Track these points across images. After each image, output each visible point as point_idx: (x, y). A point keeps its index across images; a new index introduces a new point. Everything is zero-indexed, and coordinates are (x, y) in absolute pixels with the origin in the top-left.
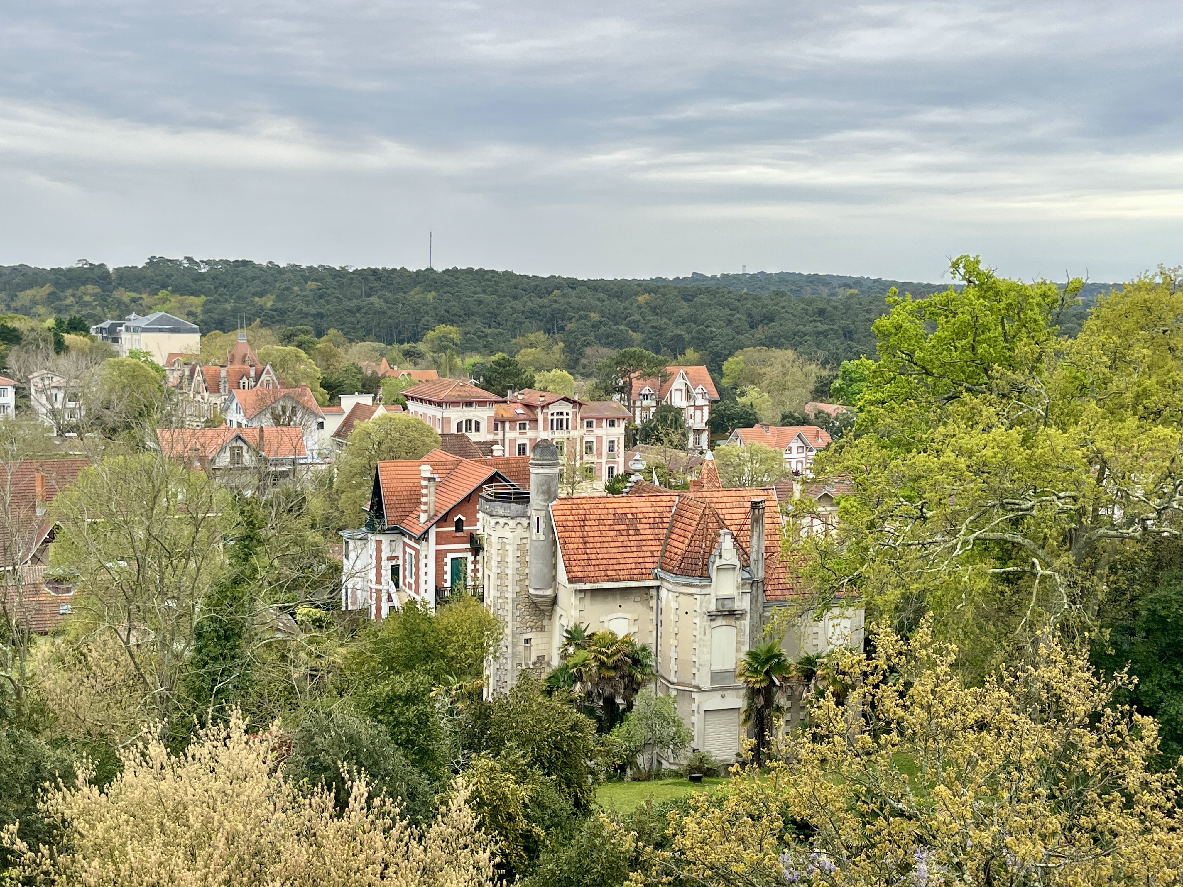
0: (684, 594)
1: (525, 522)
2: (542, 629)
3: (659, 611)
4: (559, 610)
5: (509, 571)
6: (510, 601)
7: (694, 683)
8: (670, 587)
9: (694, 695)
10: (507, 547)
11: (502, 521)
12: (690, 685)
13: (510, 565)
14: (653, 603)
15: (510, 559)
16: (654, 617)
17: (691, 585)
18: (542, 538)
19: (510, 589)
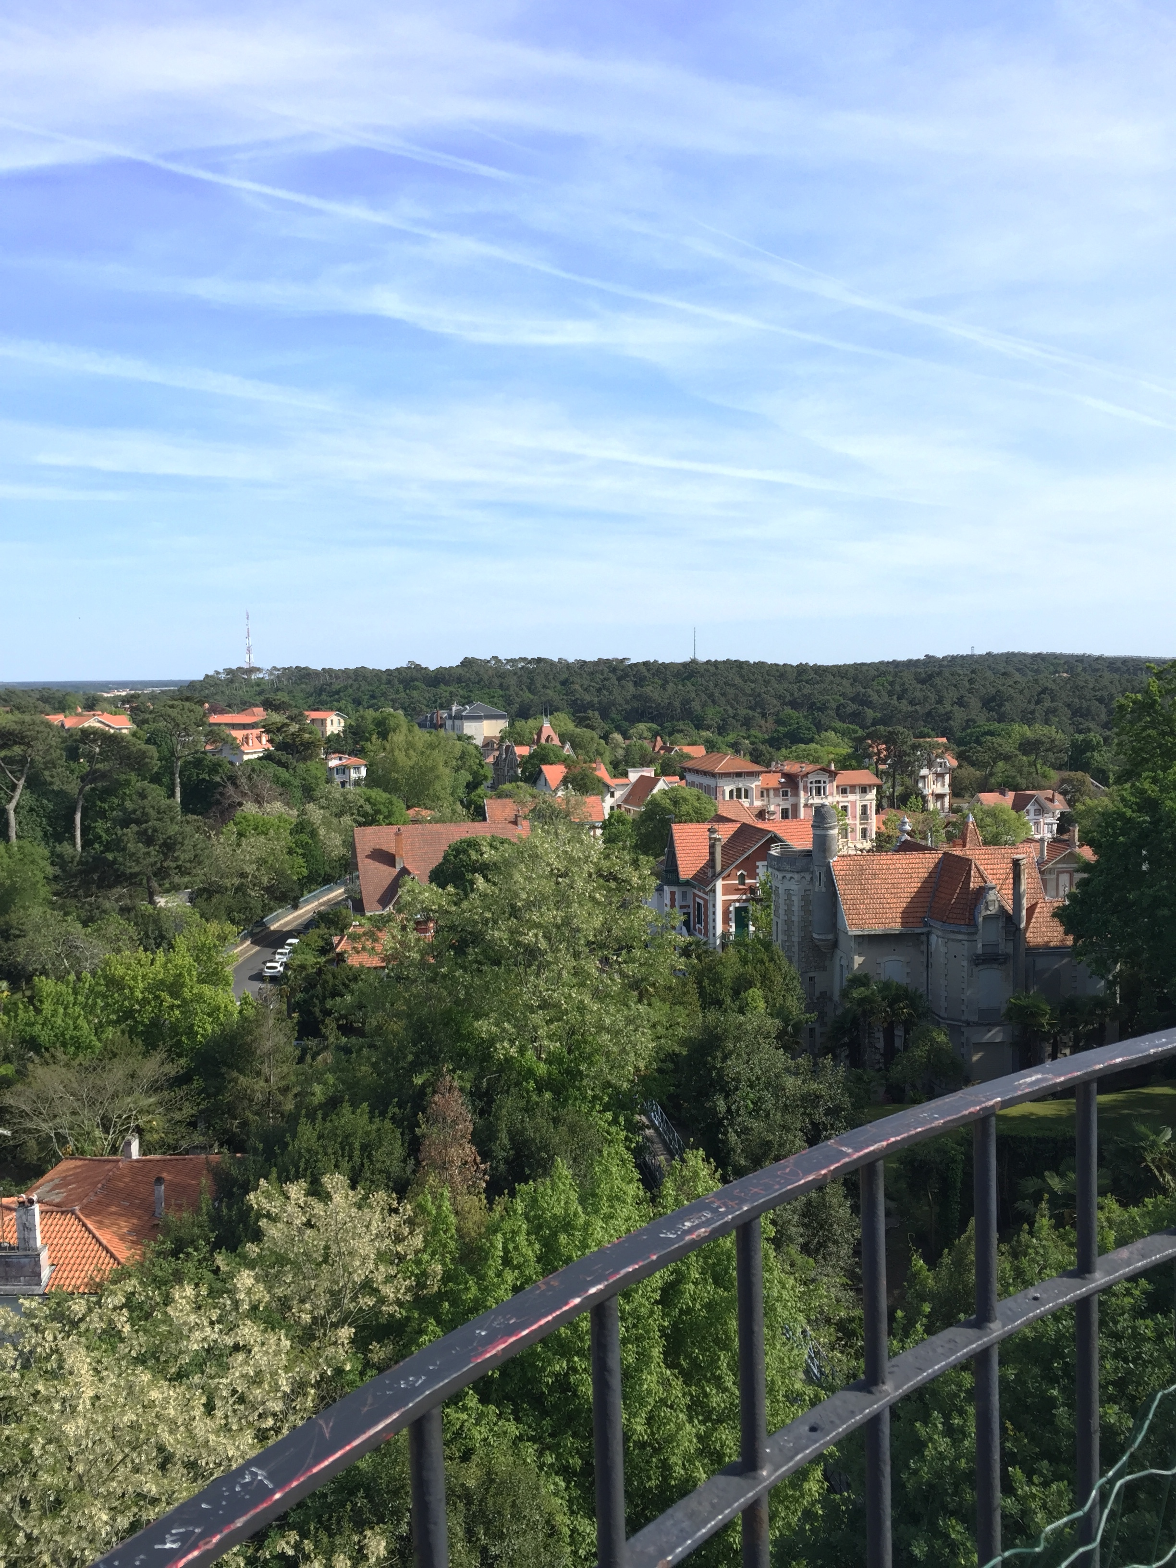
0: (953, 940)
1: (808, 876)
2: (824, 969)
3: (928, 954)
4: (839, 953)
5: (795, 919)
6: (796, 944)
7: (963, 1018)
8: (939, 933)
9: (963, 1029)
10: (793, 898)
11: (788, 875)
12: (959, 1021)
13: (796, 914)
14: (924, 948)
15: (796, 908)
16: (925, 960)
17: (959, 933)
18: (824, 890)
19: (796, 934)
